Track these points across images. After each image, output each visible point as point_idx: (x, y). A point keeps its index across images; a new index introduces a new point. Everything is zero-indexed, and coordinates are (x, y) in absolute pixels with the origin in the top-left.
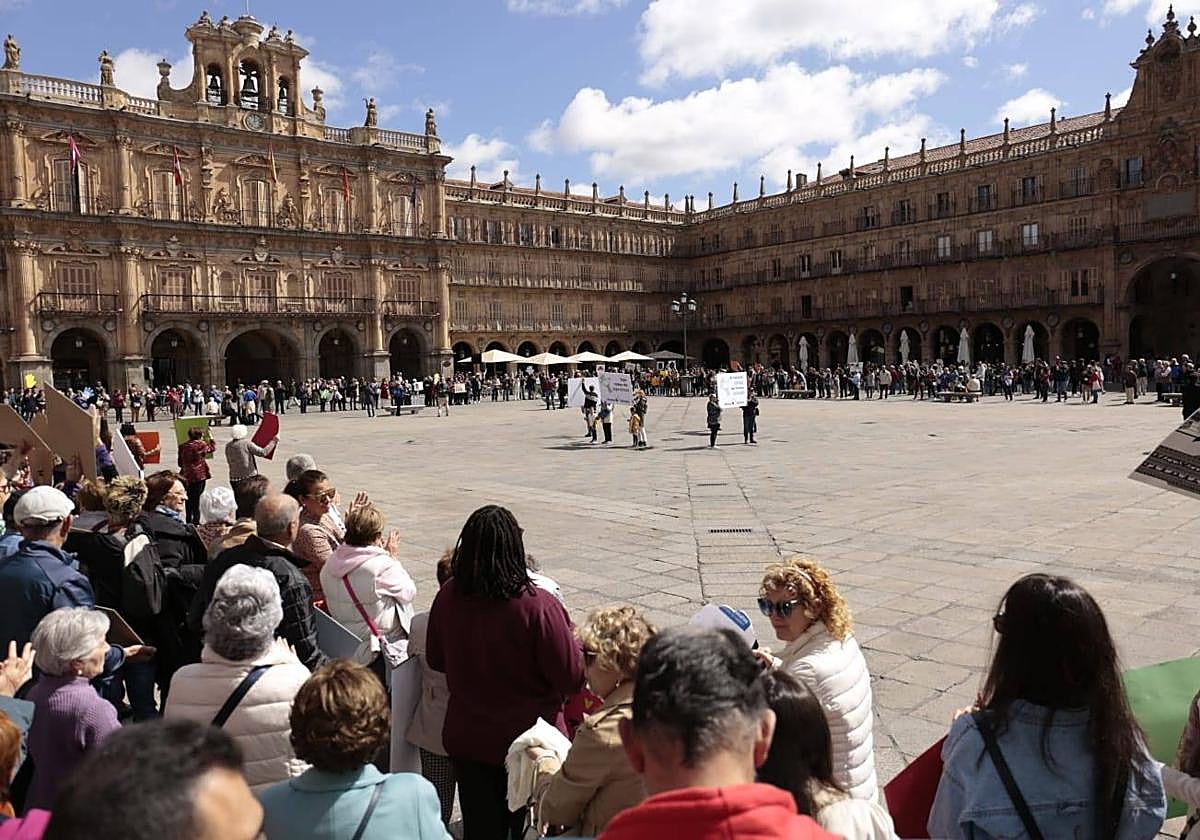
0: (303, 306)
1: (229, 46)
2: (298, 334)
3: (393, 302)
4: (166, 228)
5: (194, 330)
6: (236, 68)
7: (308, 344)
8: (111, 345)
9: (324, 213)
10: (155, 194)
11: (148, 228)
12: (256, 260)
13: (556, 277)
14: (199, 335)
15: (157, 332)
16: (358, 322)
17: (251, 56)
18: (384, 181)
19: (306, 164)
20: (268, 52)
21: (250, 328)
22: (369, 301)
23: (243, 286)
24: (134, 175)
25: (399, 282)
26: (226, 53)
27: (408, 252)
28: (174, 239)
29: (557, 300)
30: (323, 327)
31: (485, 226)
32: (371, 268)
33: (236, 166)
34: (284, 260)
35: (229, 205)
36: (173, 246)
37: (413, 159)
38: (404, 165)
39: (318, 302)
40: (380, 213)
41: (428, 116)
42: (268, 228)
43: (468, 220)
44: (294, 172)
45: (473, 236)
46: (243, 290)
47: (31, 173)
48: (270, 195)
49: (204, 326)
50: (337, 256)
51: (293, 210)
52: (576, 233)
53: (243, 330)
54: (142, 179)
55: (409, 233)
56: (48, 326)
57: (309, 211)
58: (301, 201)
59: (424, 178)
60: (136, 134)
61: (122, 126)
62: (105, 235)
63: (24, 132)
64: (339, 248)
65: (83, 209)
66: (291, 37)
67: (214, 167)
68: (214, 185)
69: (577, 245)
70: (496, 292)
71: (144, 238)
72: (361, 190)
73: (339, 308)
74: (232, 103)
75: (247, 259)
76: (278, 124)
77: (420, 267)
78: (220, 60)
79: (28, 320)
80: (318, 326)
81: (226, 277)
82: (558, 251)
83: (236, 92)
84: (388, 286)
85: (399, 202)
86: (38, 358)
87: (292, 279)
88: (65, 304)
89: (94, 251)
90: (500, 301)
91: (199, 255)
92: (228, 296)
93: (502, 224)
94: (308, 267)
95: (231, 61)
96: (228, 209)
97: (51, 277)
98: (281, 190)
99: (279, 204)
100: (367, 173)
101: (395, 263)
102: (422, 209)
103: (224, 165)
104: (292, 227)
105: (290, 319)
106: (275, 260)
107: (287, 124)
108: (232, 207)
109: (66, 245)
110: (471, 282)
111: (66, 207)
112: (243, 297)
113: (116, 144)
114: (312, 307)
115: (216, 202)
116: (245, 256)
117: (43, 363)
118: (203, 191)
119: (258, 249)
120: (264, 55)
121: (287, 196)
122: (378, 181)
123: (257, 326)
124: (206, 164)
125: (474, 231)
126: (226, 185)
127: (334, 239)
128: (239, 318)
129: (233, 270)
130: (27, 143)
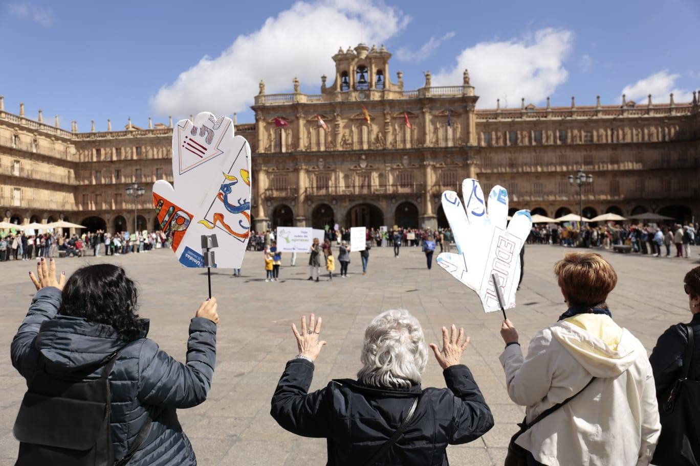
0: (386, 190)
1: (350, 60)
2: (383, 205)
3: (439, 186)
4: (318, 155)
5: (330, 204)
6: (353, 71)
7: (388, 210)
8: (294, 212)
9: (398, 138)
10: (314, 141)
11: (310, 156)
12: (360, 167)
13: (561, 164)
14: (332, 207)
15: (313, 206)
16: (418, 198)
17: (362, 63)
18: (435, 116)
19: (388, 113)
20: (370, 59)
21: (357, 202)
22: (424, 186)
23: (354, 181)
24: (306, 132)
25: (444, 174)
26: (349, 65)
27: (449, 156)
28: (321, 160)
29: (562, 179)
30: (396, 201)
31: (505, 135)
32: (425, 167)
33: (352, 120)
34: (376, 166)
35: (348, 140)
36: (321, 163)
37: (452, 101)
38: (447, 105)
39: (395, 188)
40: (432, 135)
41: (465, 74)
42: (369, 150)
43: (494, 133)
44: (382, 118)
45: (497, 142)
46: (354, 184)
47: (266, 137)
48: (369, 133)
49: (334, 202)
50: (405, 162)
51: (381, 139)
52: (580, 132)
53: (354, 204)
54: (309, 133)
55: (450, 144)
56: (269, 204)
57: (390, 138)
58: (385, 134)
59: (461, 111)
60: (306, 113)
61: (300, 110)
62: (293, 161)
63: (264, 120)
64: (406, 157)
65: (284, 150)
66: (384, 48)
67: (341, 123)
68: (341, 131)
69: (581, 140)
70: (514, 176)
71: (309, 161)
72: (420, 123)
73: (406, 190)
74: (351, 89)
75: (356, 167)
76: (374, 95)
77: (457, 164)
78: (346, 69)
79: (260, 202)
80: (394, 201)
81: (346, 177)
82: (565, 145)
83: (354, 83)
84: (437, 177)
85: (444, 128)
86: (264, 218)
87: (381, 176)
88: (275, 194)
89: (288, 169)
90: (516, 182)
91: (333, 167)
92: (347, 186)
93: (519, 132)
94: (389, 169)
95: (351, 68)
96: (348, 142)
97: (272, 182)
98: (375, 129)
99: (373, 136)
100: (423, 113)
101: (440, 163)
102: (459, 130)
103: (346, 121)
104: (381, 148)
105: (378, 197)
106: (371, 167)
107: (380, 94)
108: (350, 141)
109: (277, 168)
110: (495, 171)
111: (278, 150)
112: (354, 187)
113: (298, 119)
114: (390, 190)
115: (342, 140)
116: (354, 165)
117: (266, 221)
118: (335, 135)
119: (361, 161)
120: (368, 61)
121: (378, 132)
122: (431, 117)
123: (361, 202)
124: (337, 121)
125: (498, 139)
126: (347, 131)
127: (404, 152)
128: (351, 198)
129: (349, 173)
130: (265, 124)
